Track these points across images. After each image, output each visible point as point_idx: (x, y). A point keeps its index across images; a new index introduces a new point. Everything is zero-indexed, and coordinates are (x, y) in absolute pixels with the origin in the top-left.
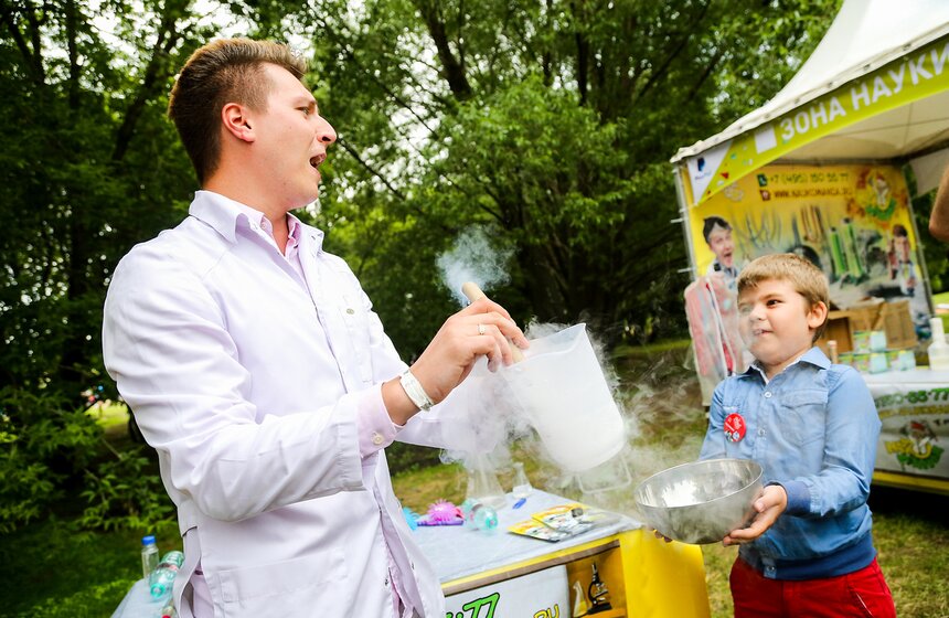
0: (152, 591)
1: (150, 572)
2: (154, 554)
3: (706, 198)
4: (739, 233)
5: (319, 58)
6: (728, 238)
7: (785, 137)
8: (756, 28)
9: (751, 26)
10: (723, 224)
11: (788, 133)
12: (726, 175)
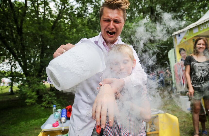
0: (54, 117)
1: (54, 113)
2: (55, 109)
3: (180, 44)
4: (187, 52)
5: (94, 12)
6: (185, 53)
7: (201, 29)
8: (194, 6)
9: (193, 5)
10: (184, 50)
11: (201, 28)
12: (185, 38)
